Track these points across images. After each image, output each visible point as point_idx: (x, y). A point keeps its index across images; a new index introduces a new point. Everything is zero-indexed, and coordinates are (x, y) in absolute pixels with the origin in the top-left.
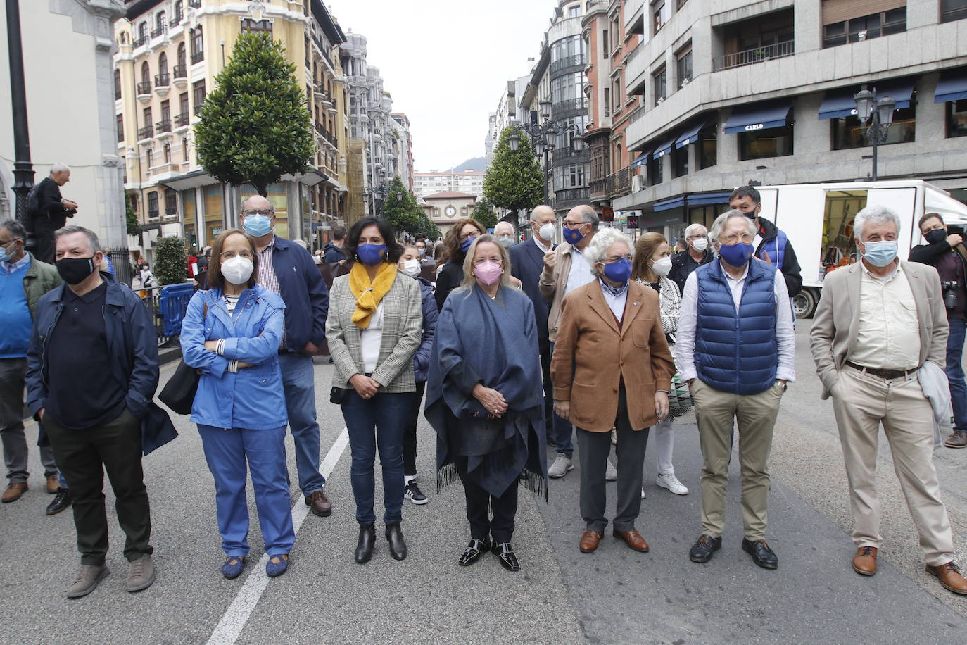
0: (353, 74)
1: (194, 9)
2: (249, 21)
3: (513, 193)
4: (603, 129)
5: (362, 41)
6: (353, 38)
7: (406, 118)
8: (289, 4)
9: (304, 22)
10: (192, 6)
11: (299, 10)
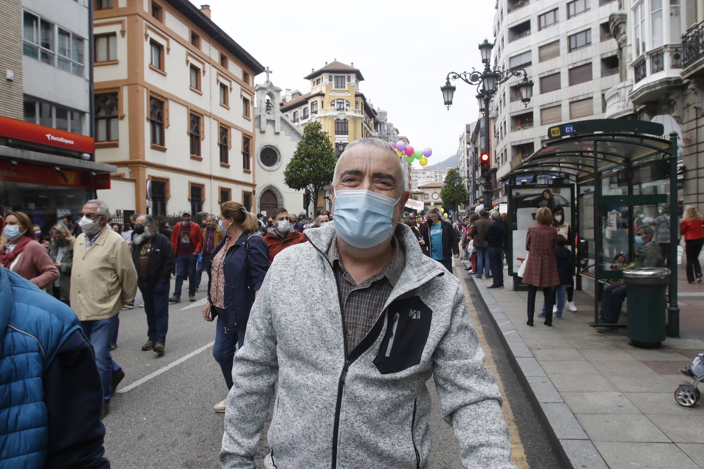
0: (380, 130)
1: (314, 114)
2: (338, 119)
3: (451, 198)
4: (494, 169)
5: (385, 114)
6: (381, 113)
7: (407, 139)
8: (355, 111)
9: (361, 118)
10: (313, 113)
11: (359, 113)
